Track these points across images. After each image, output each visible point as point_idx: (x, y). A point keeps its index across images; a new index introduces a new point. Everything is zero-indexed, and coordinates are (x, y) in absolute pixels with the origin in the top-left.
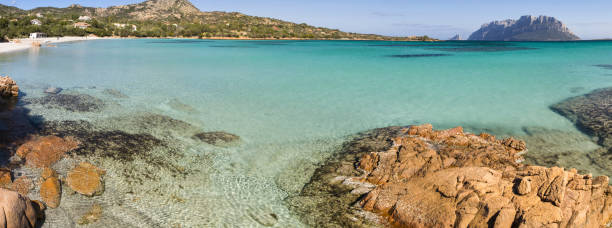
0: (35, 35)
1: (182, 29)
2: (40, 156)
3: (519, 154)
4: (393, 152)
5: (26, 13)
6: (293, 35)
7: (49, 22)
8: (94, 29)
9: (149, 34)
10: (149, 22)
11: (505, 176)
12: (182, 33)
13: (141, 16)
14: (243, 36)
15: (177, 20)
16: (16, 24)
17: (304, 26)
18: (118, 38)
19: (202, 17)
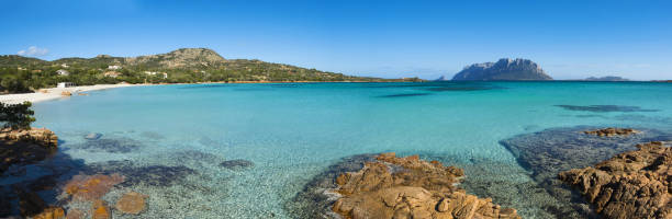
0: (62, 85)
1: (209, 75)
2: (89, 192)
3: (457, 179)
4: (361, 172)
5: (50, 63)
6: (305, 79)
7: (77, 72)
8: (126, 77)
9: (180, 81)
10: (178, 70)
11: (435, 196)
12: (210, 79)
13: (170, 64)
14: (263, 79)
15: (205, 68)
16: (40, 75)
17: (314, 71)
18: (151, 85)
19: (227, 64)
